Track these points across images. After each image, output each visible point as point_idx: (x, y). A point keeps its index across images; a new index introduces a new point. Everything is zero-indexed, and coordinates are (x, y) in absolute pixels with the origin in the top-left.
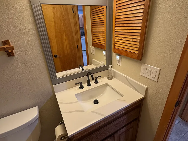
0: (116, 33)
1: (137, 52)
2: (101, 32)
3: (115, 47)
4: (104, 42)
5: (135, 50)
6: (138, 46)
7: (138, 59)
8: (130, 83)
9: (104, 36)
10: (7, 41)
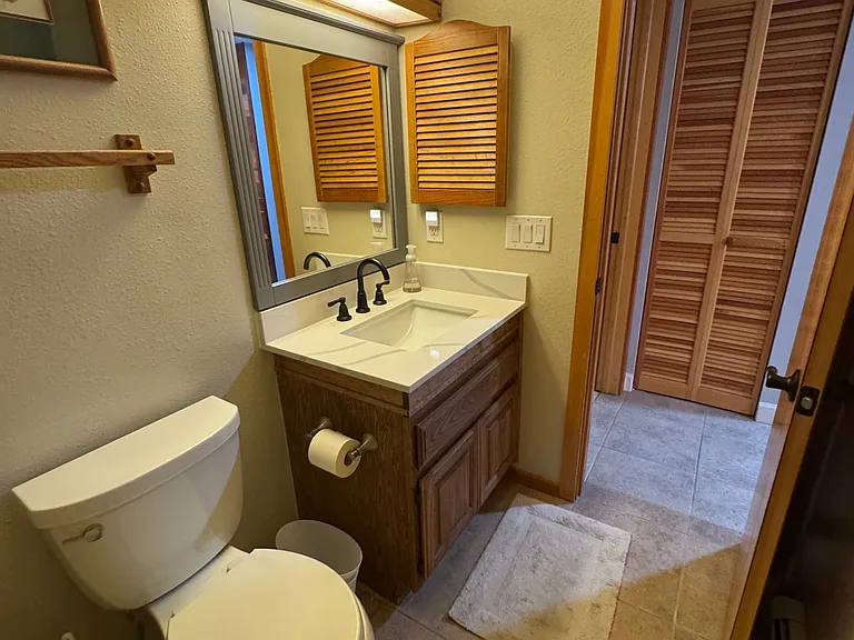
0: (420, 144)
1: (493, 186)
2: (361, 147)
3: (421, 185)
4: (375, 179)
5: (487, 182)
6: (493, 171)
7: (498, 205)
8: (480, 284)
9: (373, 160)
10: (132, 136)
